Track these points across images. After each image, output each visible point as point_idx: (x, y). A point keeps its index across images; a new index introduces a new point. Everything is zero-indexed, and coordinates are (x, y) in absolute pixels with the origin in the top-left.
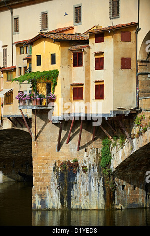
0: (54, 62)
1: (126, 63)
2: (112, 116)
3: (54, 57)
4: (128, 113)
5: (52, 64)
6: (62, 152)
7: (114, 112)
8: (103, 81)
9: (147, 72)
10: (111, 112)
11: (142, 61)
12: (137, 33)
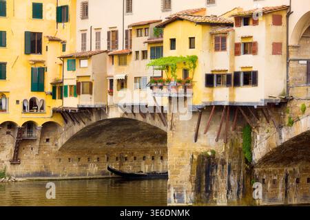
0: (192, 45)
1: (277, 48)
2: (263, 105)
3: (192, 40)
4: (279, 102)
5: (190, 48)
6: (199, 143)
7: (265, 100)
8: (252, 67)
9: (298, 58)
10: (262, 100)
11: (293, 47)
12: (288, 16)
